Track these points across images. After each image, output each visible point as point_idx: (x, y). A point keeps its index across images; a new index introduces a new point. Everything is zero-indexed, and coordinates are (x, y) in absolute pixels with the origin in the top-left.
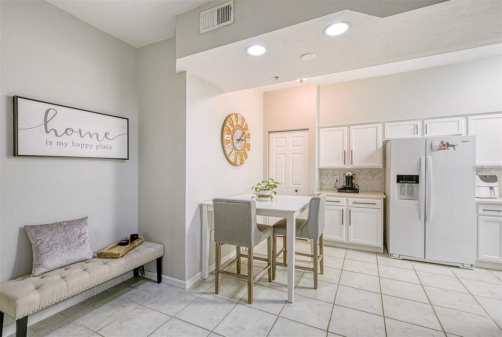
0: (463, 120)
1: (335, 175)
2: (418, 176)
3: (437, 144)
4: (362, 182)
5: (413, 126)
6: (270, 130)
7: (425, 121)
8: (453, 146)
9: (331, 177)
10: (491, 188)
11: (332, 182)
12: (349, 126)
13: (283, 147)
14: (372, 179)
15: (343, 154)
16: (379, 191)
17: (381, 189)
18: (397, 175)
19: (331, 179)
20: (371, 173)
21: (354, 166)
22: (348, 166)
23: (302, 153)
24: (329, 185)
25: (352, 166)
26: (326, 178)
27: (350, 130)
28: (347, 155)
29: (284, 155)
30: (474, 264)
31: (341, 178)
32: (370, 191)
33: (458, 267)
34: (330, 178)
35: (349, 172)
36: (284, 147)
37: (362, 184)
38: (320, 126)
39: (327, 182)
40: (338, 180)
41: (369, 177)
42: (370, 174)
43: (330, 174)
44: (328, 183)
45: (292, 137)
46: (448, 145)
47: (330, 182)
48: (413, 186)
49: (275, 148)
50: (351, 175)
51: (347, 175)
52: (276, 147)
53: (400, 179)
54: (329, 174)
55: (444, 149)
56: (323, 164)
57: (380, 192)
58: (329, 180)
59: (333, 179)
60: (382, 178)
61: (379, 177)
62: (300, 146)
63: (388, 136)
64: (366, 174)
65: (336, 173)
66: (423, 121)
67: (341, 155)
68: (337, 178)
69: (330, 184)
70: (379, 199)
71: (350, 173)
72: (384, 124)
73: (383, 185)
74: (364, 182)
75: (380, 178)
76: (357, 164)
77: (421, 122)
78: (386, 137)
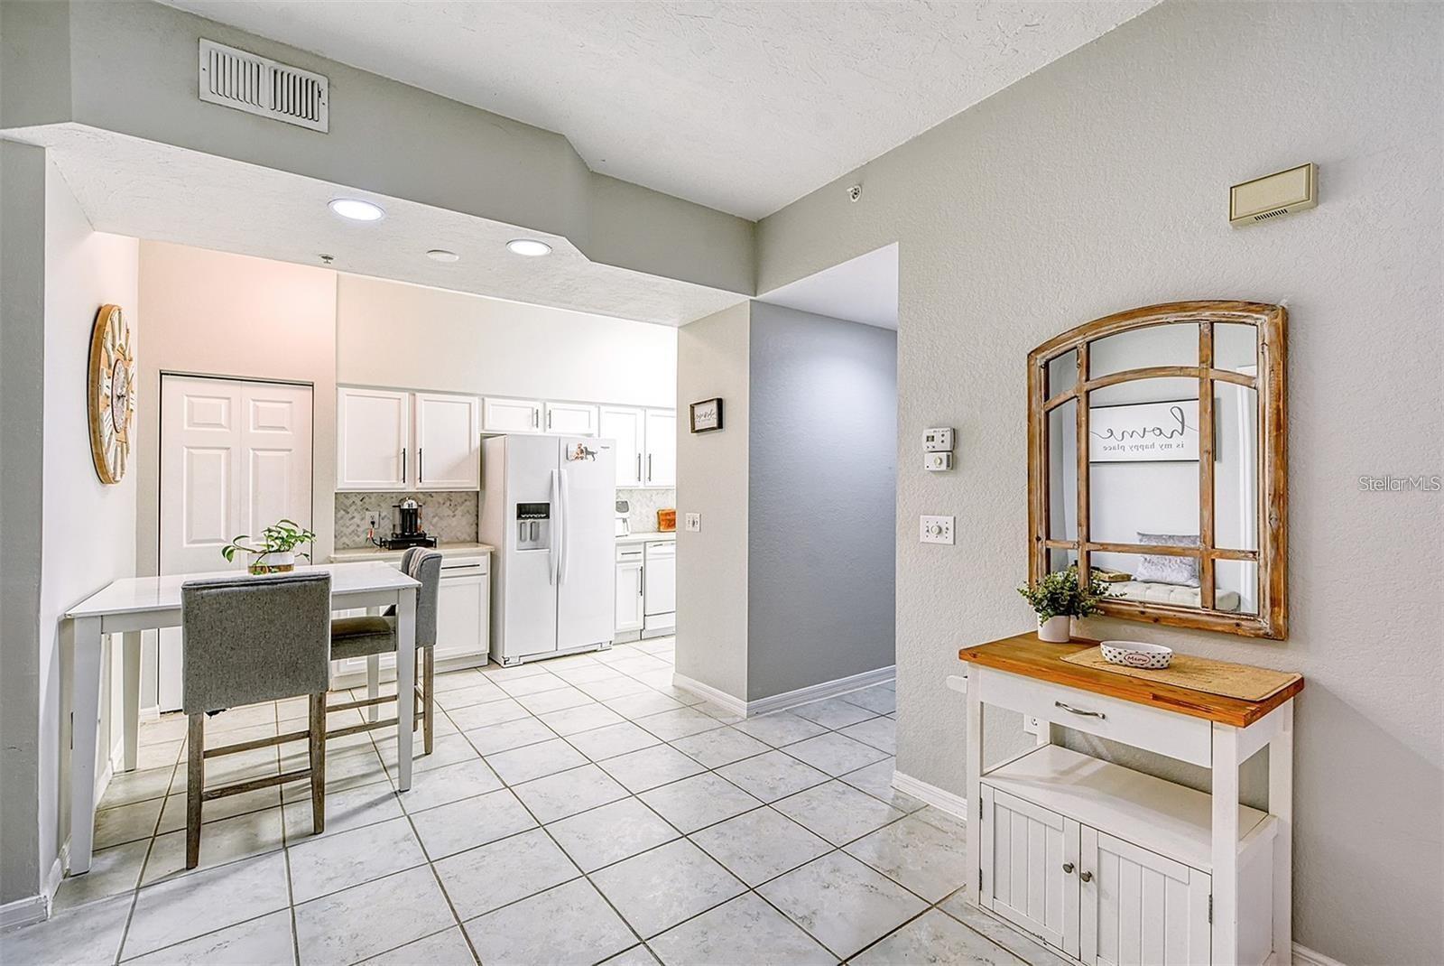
0: (594, 410)
1: (367, 509)
2: (549, 504)
3: (573, 449)
4: (431, 523)
5: (529, 412)
6: (166, 368)
7: (547, 404)
8: (592, 454)
9: (356, 514)
10: (625, 521)
11: (358, 526)
12: (413, 392)
13: (220, 425)
14: (452, 514)
15: (398, 457)
16: (465, 539)
17: (469, 536)
18: (518, 505)
19: (357, 520)
20: (451, 500)
21: (425, 486)
22: (409, 488)
23: (289, 448)
24: (350, 534)
25: (419, 485)
26: (342, 518)
27: (415, 400)
28: (409, 459)
29: (223, 453)
30: (612, 639)
31: (383, 515)
32: (448, 543)
33: (595, 651)
34: (353, 517)
35: (410, 501)
36: (225, 428)
37: (431, 527)
38: (341, 381)
39: (344, 529)
40: (376, 520)
41: (446, 511)
42: (448, 503)
43: (353, 507)
44: (350, 530)
45: (254, 400)
46: (588, 453)
47: (352, 528)
48: (539, 523)
49: (186, 427)
50: (415, 507)
51: (406, 507)
52: (192, 423)
53: (523, 511)
54: (351, 506)
55: (582, 458)
56: (346, 481)
57: (468, 542)
58: (352, 521)
59: (362, 519)
60: (471, 512)
61: (465, 511)
62: (283, 428)
63: (491, 426)
64: (439, 503)
65: (370, 503)
66: (545, 405)
67: (395, 460)
68: (372, 517)
69: (353, 531)
70: (484, 554)
71: (413, 502)
72: (483, 399)
73: (474, 526)
74: (437, 523)
75: (468, 512)
76: (430, 482)
77: (542, 405)
78: (486, 427)
